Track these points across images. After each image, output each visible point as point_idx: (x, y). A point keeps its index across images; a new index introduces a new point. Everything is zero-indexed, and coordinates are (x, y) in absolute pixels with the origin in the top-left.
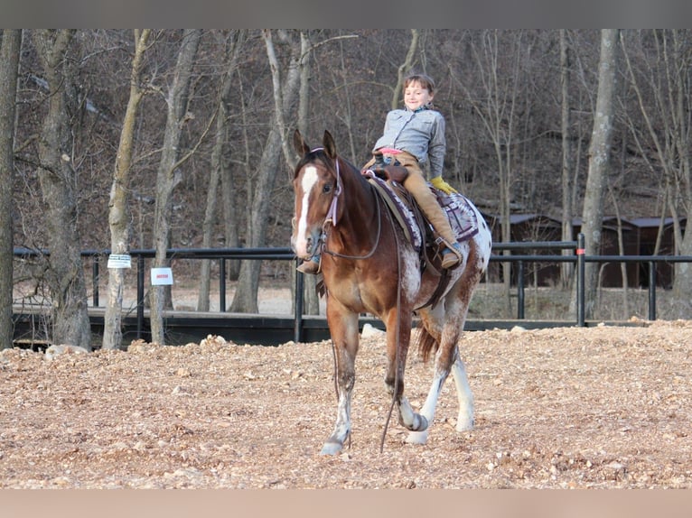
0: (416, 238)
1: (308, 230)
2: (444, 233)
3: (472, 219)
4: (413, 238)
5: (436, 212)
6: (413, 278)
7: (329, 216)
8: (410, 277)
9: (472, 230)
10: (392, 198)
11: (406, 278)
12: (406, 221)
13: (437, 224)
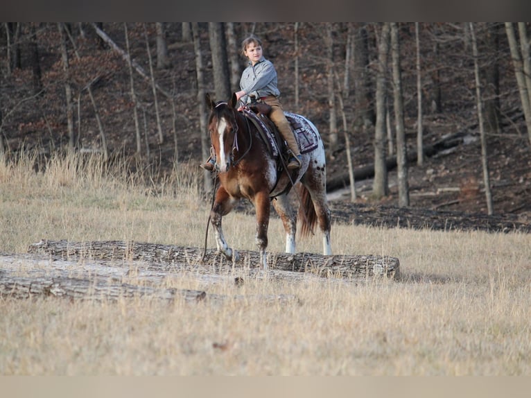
0: (274, 151)
1: (226, 158)
2: (293, 148)
3: (314, 139)
4: (273, 151)
5: (289, 134)
6: (272, 174)
7: (234, 145)
8: (271, 173)
9: (314, 145)
10: (260, 125)
11: (269, 173)
12: (269, 140)
13: (289, 141)
